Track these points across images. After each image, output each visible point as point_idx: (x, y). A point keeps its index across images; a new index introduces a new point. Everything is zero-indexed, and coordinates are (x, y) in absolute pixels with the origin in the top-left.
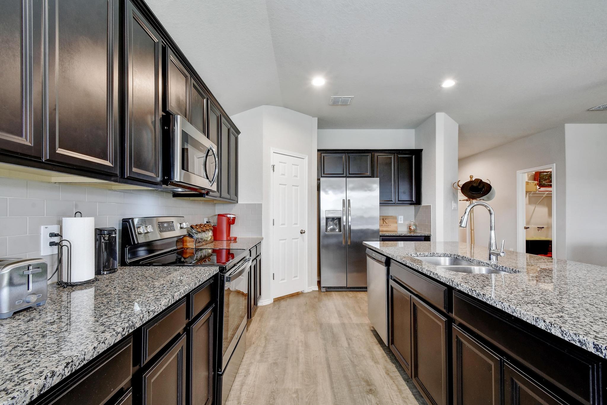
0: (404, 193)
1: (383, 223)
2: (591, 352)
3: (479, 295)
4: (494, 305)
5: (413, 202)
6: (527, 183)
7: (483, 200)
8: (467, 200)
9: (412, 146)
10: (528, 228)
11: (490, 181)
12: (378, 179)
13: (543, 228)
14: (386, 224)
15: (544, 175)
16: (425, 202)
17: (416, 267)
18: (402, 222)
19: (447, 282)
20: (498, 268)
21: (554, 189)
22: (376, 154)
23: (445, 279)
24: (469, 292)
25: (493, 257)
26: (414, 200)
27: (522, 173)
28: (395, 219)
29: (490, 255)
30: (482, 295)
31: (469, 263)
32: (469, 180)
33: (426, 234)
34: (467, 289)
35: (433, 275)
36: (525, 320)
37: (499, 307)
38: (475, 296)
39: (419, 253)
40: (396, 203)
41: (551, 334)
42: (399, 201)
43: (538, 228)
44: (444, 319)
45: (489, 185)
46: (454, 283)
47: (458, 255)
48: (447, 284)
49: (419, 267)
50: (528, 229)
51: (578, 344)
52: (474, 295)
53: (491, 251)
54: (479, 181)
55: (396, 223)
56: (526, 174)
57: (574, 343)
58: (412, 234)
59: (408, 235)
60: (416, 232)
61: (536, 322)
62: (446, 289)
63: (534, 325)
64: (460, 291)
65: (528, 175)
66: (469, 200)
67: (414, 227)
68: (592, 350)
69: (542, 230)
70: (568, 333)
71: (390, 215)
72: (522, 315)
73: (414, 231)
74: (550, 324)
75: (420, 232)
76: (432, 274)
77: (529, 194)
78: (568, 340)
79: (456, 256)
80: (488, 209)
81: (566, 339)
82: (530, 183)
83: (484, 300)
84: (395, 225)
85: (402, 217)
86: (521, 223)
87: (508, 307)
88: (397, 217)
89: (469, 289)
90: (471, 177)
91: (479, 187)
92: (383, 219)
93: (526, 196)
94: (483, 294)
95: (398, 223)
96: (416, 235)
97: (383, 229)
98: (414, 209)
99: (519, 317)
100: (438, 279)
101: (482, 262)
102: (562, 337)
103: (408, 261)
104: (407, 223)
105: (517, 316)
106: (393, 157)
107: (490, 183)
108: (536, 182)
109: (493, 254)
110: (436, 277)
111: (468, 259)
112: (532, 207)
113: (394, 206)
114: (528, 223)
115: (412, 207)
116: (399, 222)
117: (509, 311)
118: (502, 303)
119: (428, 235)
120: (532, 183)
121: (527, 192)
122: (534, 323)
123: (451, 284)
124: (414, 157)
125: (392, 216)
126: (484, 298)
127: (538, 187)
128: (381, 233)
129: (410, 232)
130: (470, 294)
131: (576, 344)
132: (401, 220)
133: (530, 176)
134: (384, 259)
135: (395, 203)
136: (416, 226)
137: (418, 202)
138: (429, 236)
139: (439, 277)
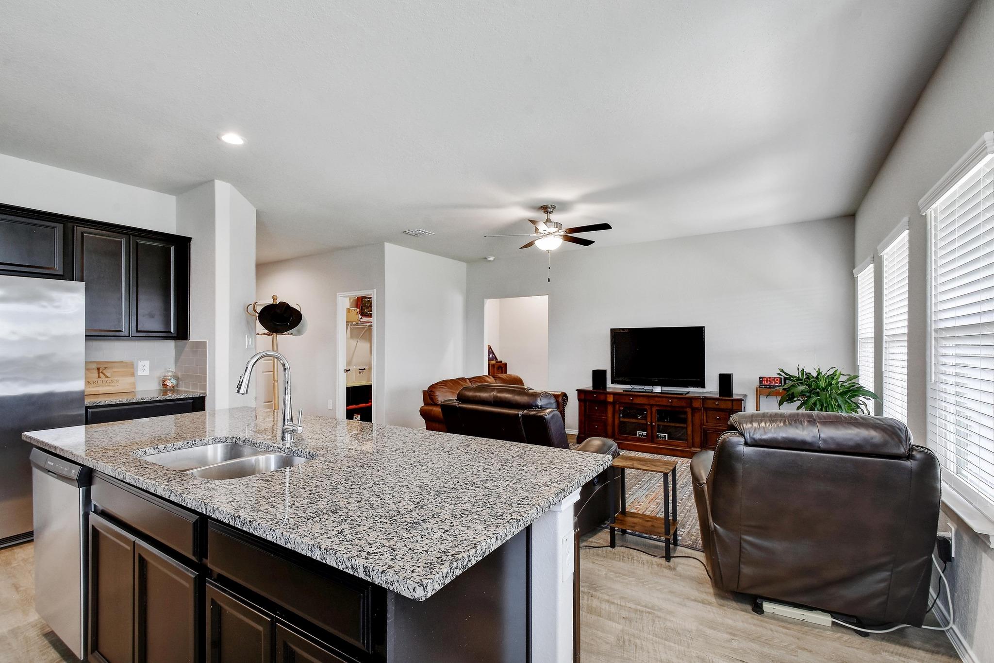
0: (151, 316)
1: (99, 377)
2: (362, 578)
3: (244, 524)
4: (264, 536)
5: (170, 335)
6: (348, 309)
7: (291, 334)
8: (269, 335)
9: (170, 227)
10: (349, 370)
11: (300, 308)
12: (82, 285)
13: (365, 369)
14: (107, 379)
15: (366, 301)
16: (195, 334)
17: (144, 483)
18: (147, 373)
19: (198, 508)
20: (292, 452)
21: (374, 320)
22: (78, 230)
23: (194, 502)
24: (230, 520)
25: (288, 437)
26: (172, 330)
27: (344, 297)
28: (129, 368)
29: (283, 433)
30: (248, 523)
31: (254, 449)
32: (270, 301)
33: (197, 393)
34: (227, 516)
35: (174, 498)
36: (299, 552)
37: (270, 538)
38: (239, 527)
39: (164, 446)
40: (132, 336)
41: (326, 565)
42: (137, 331)
43: (359, 369)
44: (192, 574)
45: (300, 312)
46: (209, 508)
47: (238, 438)
48: (198, 510)
49: (150, 484)
50: (349, 372)
51: (351, 572)
52: (238, 525)
53: (285, 427)
54: (285, 306)
55: (133, 375)
56: (348, 299)
57: (347, 571)
58: (170, 396)
59: (158, 399)
60: (178, 390)
61: (312, 551)
62: (197, 520)
63: (309, 557)
64: (217, 520)
65: (350, 300)
66: (272, 334)
67: (174, 382)
68: (362, 575)
69: (363, 372)
70: (342, 559)
71: (116, 359)
72: (296, 545)
73: (173, 389)
74: (325, 551)
75: (188, 391)
76: (173, 495)
77: (351, 325)
78: (342, 569)
79: (234, 440)
80: (282, 362)
81: (340, 568)
82: (352, 311)
83: (251, 531)
84: (130, 380)
85: (147, 363)
86: (342, 365)
87: (281, 536)
88: (135, 366)
89: (230, 516)
90: (274, 298)
91: (285, 315)
92: (99, 369)
93: (347, 328)
94: (250, 521)
95: (135, 374)
96: (176, 398)
97: (98, 391)
98: (174, 347)
99: (293, 549)
100: (183, 504)
101: (271, 446)
102: (336, 567)
103: (128, 473)
104: (159, 373)
105: (290, 548)
106: (123, 241)
107: (301, 310)
108: (358, 309)
109: (288, 431)
110: (180, 500)
111: (253, 442)
112: (353, 342)
113: (128, 340)
114: (349, 363)
115: (171, 344)
116: (140, 373)
117: (281, 542)
118: (274, 531)
119: (201, 395)
120: (353, 311)
121: (347, 322)
122: (309, 554)
123: (204, 510)
124: (172, 248)
125: (122, 362)
126: (250, 528)
127: (360, 317)
128: (88, 402)
129: (165, 393)
130: (231, 523)
131: (349, 572)
132: (144, 368)
133: (352, 300)
134: (75, 472)
135: (129, 336)
136: (177, 379)
137: (182, 333)
138: (203, 397)
139: (184, 501)
